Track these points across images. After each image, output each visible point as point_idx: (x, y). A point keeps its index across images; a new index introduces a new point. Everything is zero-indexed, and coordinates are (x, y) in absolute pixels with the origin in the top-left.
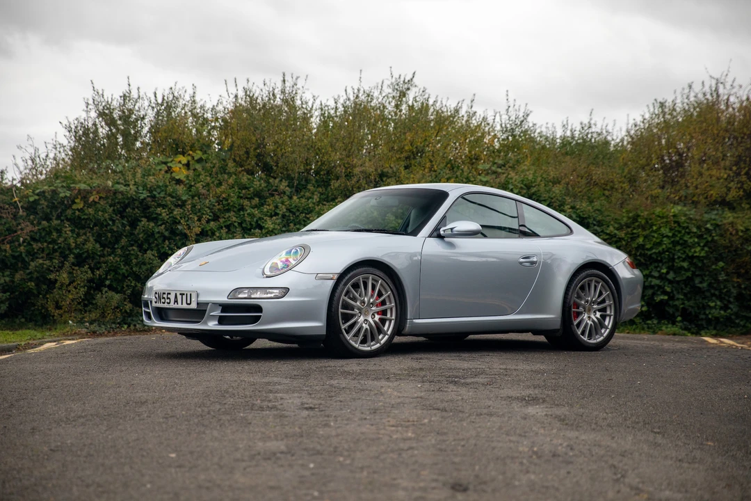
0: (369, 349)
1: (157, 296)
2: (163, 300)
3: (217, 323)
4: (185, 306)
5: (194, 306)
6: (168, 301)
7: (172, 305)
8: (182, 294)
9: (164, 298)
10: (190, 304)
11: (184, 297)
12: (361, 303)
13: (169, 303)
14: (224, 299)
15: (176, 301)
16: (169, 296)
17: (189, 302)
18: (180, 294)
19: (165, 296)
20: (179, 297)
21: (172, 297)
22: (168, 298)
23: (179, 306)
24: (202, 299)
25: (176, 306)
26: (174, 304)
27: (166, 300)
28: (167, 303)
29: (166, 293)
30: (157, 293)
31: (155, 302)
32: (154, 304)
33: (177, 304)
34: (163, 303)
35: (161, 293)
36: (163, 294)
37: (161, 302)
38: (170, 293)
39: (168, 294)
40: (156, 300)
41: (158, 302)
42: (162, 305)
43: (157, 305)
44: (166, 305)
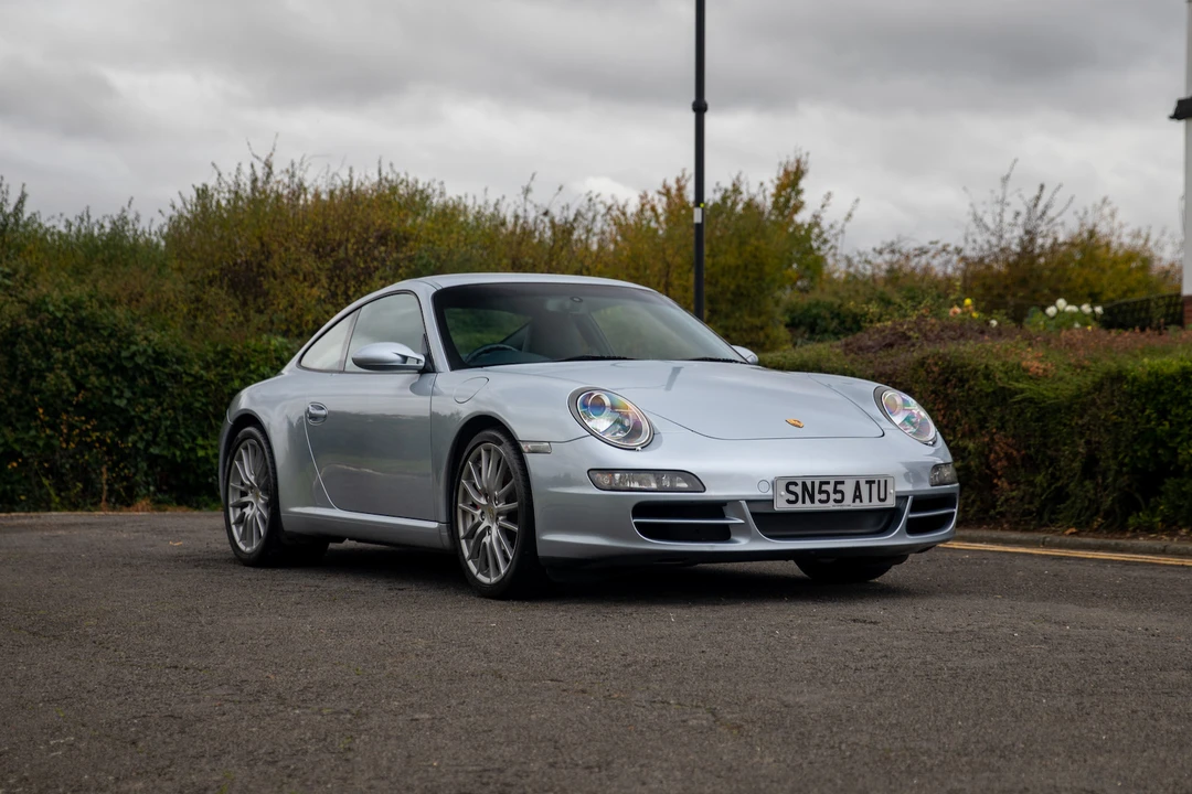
2: (824, 497)
4: (875, 503)
5: (891, 502)
6: (839, 497)
7: (848, 503)
8: (870, 483)
9: (823, 492)
10: (885, 500)
11: (874, 488)
13: (840, 502)
14: (927, 487)
15: (858, 495)
16: (839, 487)
17: (882, 495)
18: (867, 482)
19: (830, 488)
20: (864, 489)
21: (849, 489)
22: (836, 491)
23: (865, 504)
24: (900, 488)
25: (858, 505)
26: (854, 501)
27: (833, 496)
28: (836, 501)
29: (828, 483)
30: (796, 484)
31: (789, 501)
32: (781, 505)
33: (861, 501)
34: (820, 501)
35: (813, 483)
36: (822, 483)
37: (813, 502)
38: (843, 483)
39: (837, 483)
40: (792, 498)
41: (804, 502)
42: (817, 506)
43: (799, 507)
44: (831, 506)
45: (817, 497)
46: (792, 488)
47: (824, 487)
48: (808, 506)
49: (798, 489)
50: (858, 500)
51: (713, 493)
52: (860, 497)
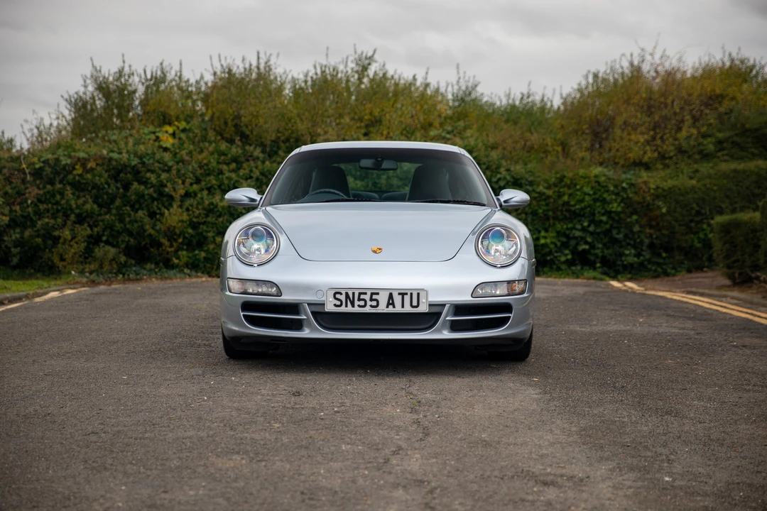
2: (362, 303)
4: (408, 309)
5: (423, 308)
6: (374, 303)
7: (382, 308)
8: (403, 294)
9: (361, 300)
10: (417, 306)
11: (407, 298)
13: (375, 307)
14: (466, 298)
15: (390, 304)
16: (374, 297)
17: (415, 303)
18: (399, 294)
19: (367, 297)
20: (397, 299)
21: (383, 299)
22: (371, 300)
23: (398, 309)
24: (435, 298)
25: (391, 310)
26: (387, 307)
27: (369, 303)
28: (371, 306)
29: (366, 294)
30: (341, 294)
31: (335, 305)
32: (330, 307)
33: (394, 307)
34: (359, 306)
35: (353, 293)
36: (360, 294)
37: (353, 306)
38: (378, 294)
39: (372, 294)
40: (338, 303)
41: (346, 306)
42: (356, 309)
43: (343, 309)
44: (368, 309)
45: (357, 303)
46: (338, 296)
47: (362, 297)
48: (350, 309)
49: (343, 298)
50: (391, 307)
51: (287, 297)
52: (393, 304)
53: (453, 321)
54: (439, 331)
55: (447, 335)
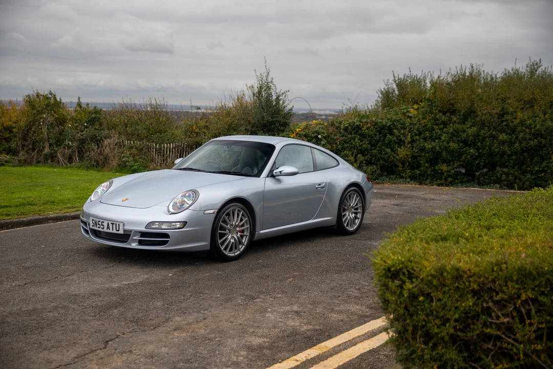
0: (233, 255)
1: (94, 222)
2: (99, 226)
3: (137, 244)
4: (115, 231)
5: (121, 232)
6: (103, 227)
7: (105, 230)
8: (113, 224)
9: (99, 224)
10: (118, 231)
11: (114, 226)
12: (230, 226)
13: (103, 228)
14: (143, 229)
15: (108, 228)
16: (103, 224)
17: (118, 229)
18: (111, 223)
19: (100, 223)
20: (111, 226)
21: (105, 224)
22: (102, 225)
23: (111, 231)
24: (127, 227)
25: (108, 231)
29: (100, 221)
30: (94, 220)
32: (92, 226)
35: (97, 220)
38: (104, 222)
39: (102, 222)
41: (96, 227)
42: (98, 229)
43: (94, 228)
44: (101, 229)
47: (99, 223)
51: (84, 219)
52: (109, 228)
53: (139, 240)
54: (130, 244)
55: (134, 245)
